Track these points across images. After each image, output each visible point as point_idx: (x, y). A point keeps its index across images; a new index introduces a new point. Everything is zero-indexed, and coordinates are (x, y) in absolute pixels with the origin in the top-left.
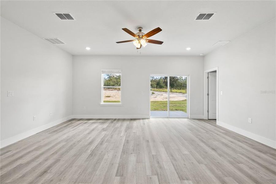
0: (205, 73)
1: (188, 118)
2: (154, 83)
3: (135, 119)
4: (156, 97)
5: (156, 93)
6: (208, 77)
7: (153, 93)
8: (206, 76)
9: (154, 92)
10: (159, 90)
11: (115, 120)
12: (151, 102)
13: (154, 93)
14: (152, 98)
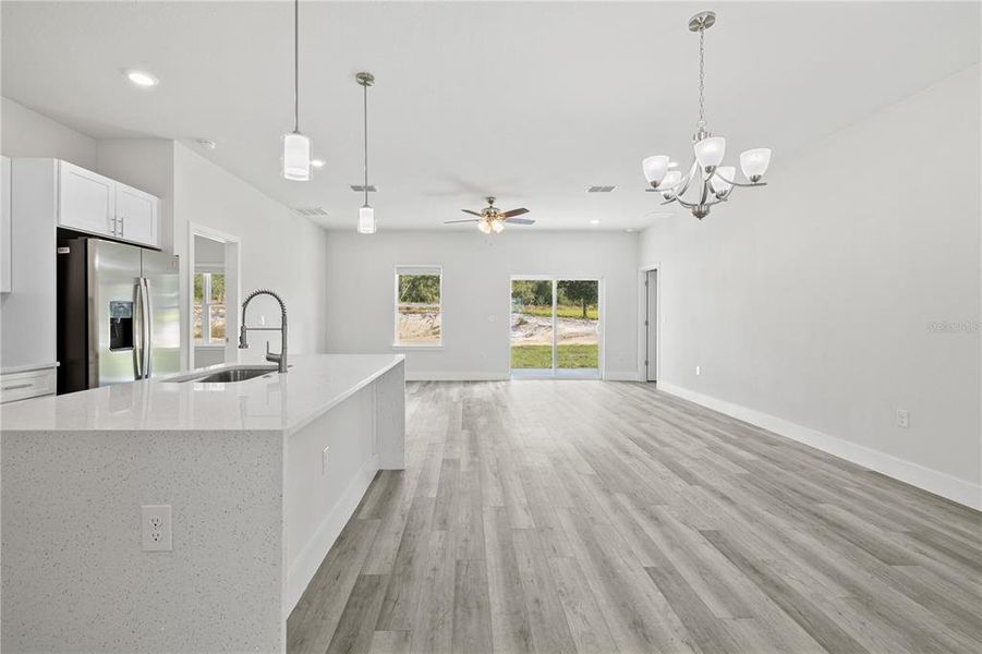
0: (640, 274)
1: (601, 379)
2: (528, 288)
3: (475, 382)
4: (531, 335)
5: (532, 320)
6: (647, 283)
7: (522, 322)
8: (642, 279)
9: (526, 318)
10: (542, 312)
11: (429, 382)
12: (514, 348)
13: (526, 322)
14: (518, 338)
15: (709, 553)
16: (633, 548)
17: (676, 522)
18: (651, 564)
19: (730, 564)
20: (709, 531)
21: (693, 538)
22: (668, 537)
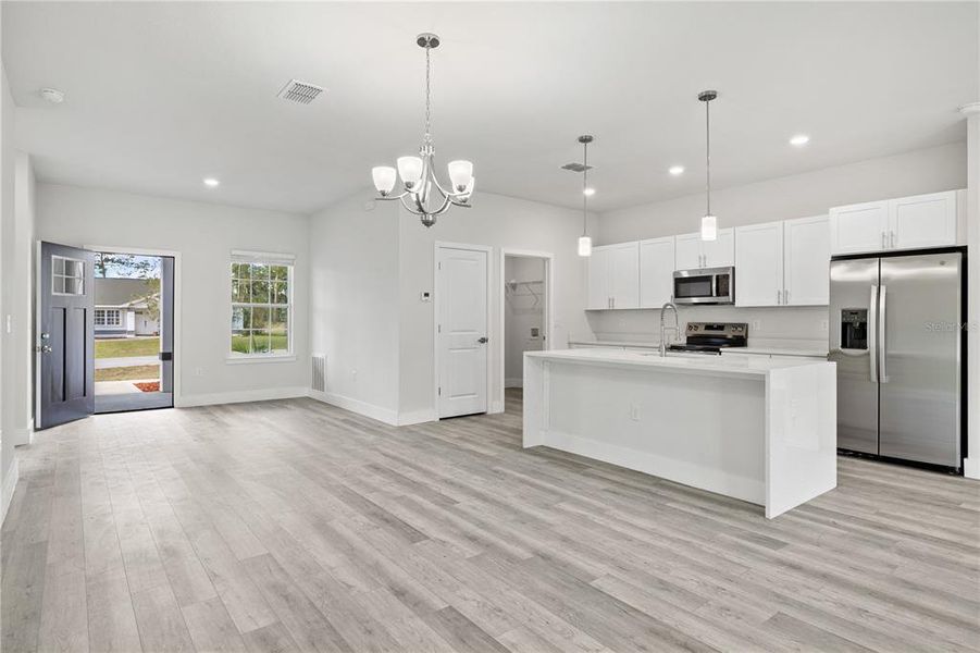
15: (418, 523)
16: (474, 511)
17: (453, 541)
18: (456, 505)
19: (404, 519)
20: (419, 541)
21: (433, 531)
22: (454, 525)
